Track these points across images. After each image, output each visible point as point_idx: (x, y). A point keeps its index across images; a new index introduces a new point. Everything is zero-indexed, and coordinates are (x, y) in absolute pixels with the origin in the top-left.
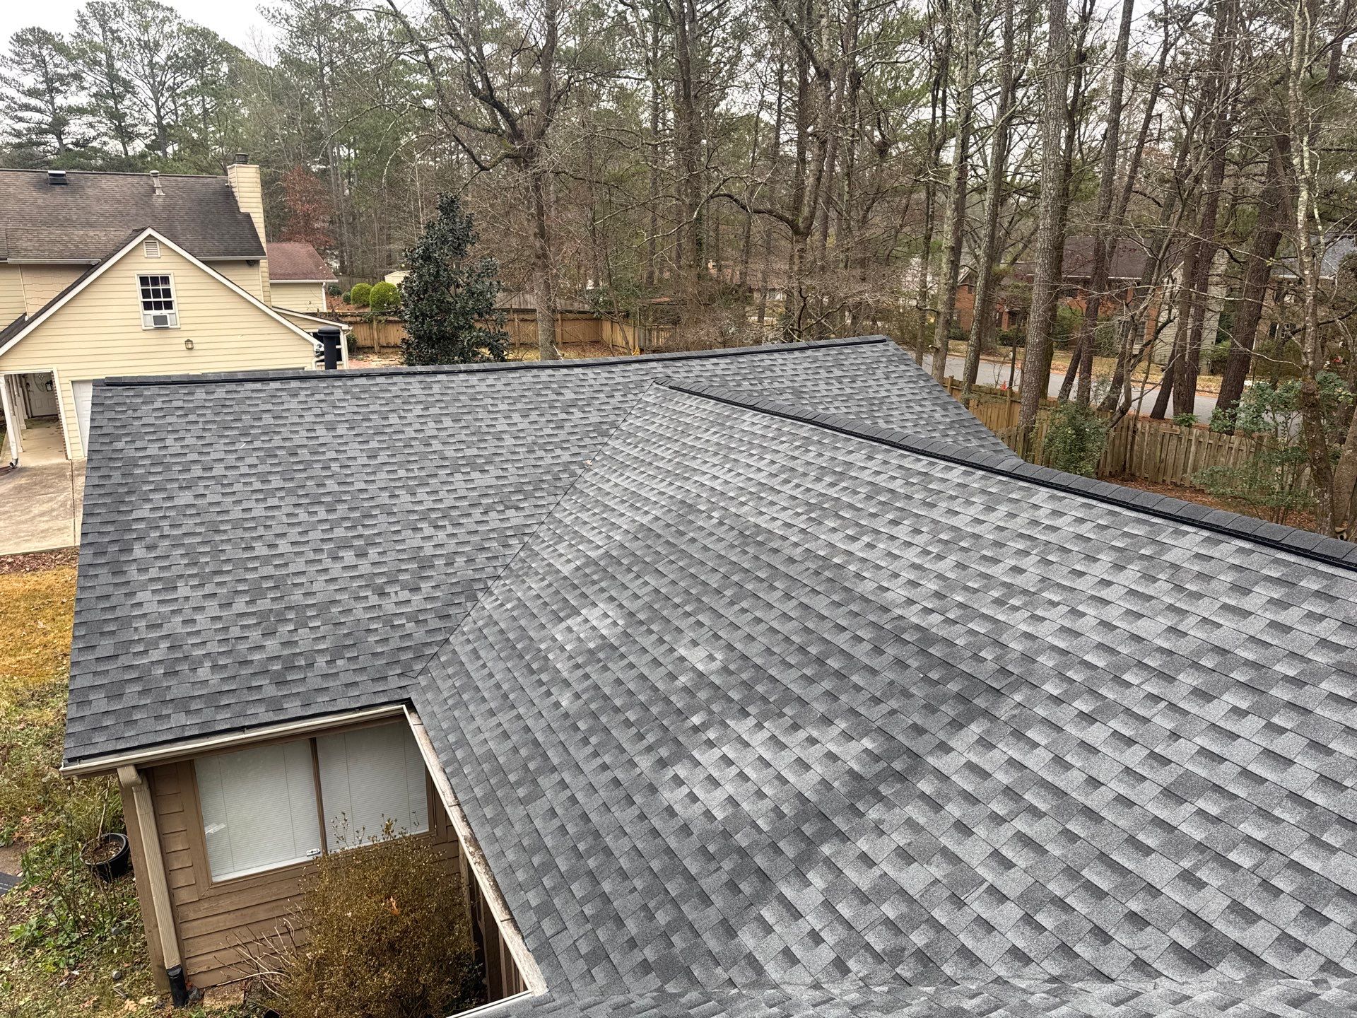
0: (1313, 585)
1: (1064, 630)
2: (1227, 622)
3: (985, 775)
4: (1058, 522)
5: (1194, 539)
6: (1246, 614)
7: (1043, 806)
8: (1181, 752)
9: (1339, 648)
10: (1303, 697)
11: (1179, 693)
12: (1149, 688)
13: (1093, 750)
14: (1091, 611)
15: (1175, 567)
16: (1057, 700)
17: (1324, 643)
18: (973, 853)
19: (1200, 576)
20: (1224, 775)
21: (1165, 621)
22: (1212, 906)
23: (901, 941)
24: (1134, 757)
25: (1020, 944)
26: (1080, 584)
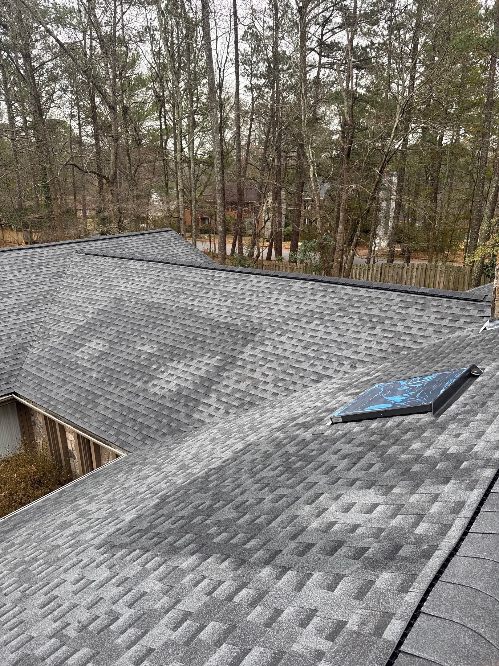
0: (330, 290)
1: (268, 314)
2: (311, 303)
3: (256, 356)
4: (260, 285)
5: (299, 283)
6: (316, 300)
7: (273, 359)
8: (306, 337)
9: (339, 304)
10: (332, 318)
11: (302, 324)
12: (294, 324)
13: (283, 343)
14: (275, 308)
15: (295, 291)
16: (271, 333)
17: (335, 304)
18: (257, 375)
19: (304, 293)
20: (317, 340)
21: (296, 306)
22: (319, 369)
23: (243, 401)
24: (294, 342)
25: (275, 391)
26: (270, 301)
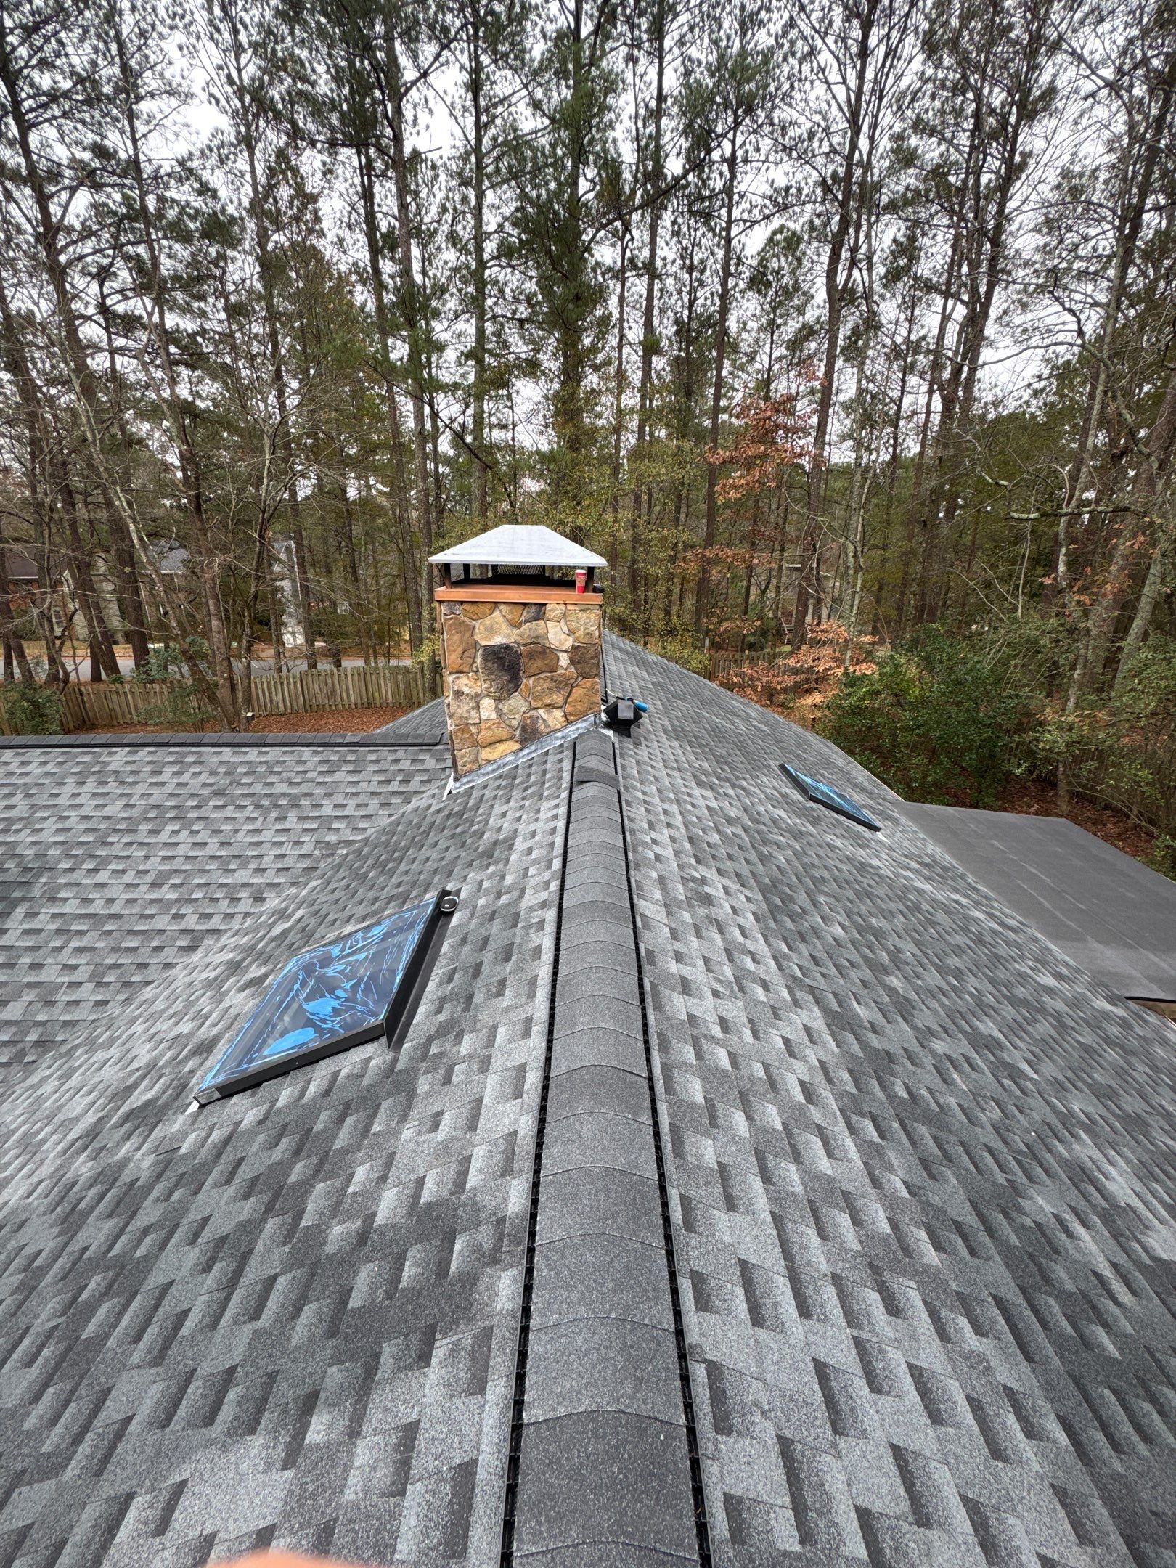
0: (191, 759)
1: (58, 830)
2: (154, 791)
3: (39, 931)
4: (28, 769)
5: (121, 754)
6: (163, 784)
7: (84, 928)
8: (154, 864)
9: (211, 785)
10: (202, 813)
11: (142, 836)
12: (124, 840)
13: (104, 885)
14: (73, 814)
15: (116, 772)
16: (71, 870)
17: (205, 784)
18: (50, 975)
19: (133, 773)
20: (176, 864)
21: (123, 802)
22: (191, 922)
24: (129, 878)
25: (99, 998)
26: (58, 801)
